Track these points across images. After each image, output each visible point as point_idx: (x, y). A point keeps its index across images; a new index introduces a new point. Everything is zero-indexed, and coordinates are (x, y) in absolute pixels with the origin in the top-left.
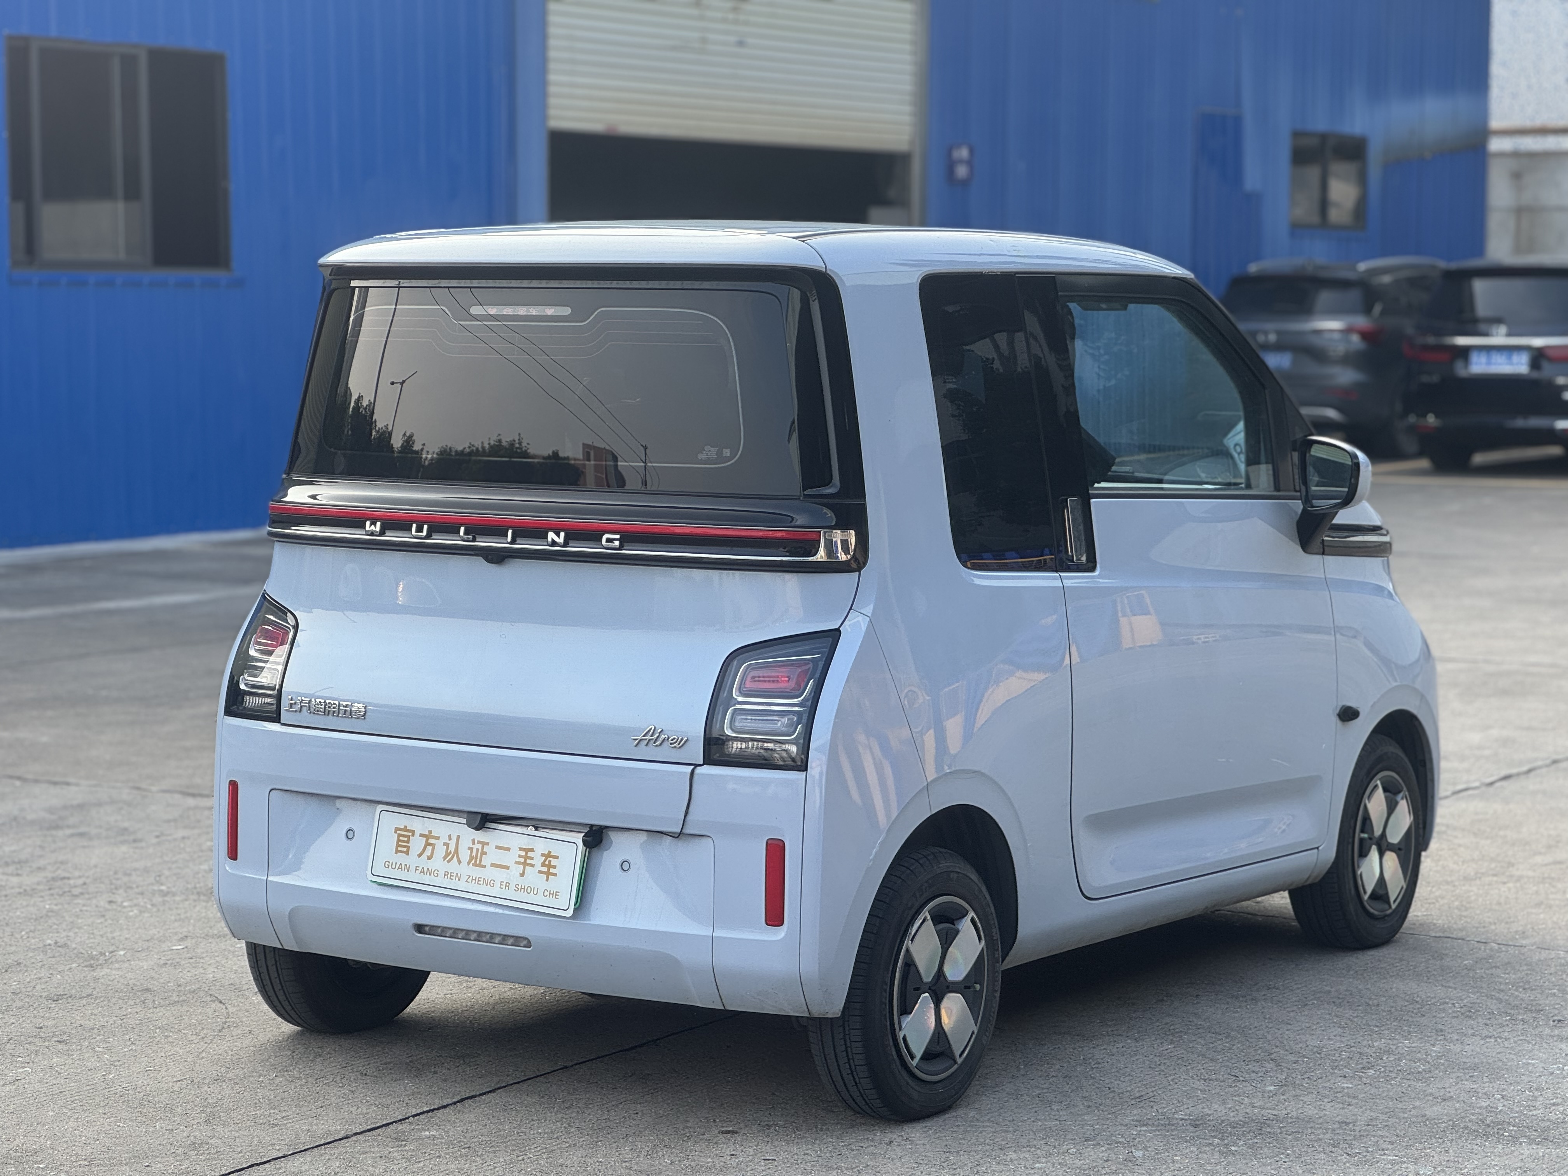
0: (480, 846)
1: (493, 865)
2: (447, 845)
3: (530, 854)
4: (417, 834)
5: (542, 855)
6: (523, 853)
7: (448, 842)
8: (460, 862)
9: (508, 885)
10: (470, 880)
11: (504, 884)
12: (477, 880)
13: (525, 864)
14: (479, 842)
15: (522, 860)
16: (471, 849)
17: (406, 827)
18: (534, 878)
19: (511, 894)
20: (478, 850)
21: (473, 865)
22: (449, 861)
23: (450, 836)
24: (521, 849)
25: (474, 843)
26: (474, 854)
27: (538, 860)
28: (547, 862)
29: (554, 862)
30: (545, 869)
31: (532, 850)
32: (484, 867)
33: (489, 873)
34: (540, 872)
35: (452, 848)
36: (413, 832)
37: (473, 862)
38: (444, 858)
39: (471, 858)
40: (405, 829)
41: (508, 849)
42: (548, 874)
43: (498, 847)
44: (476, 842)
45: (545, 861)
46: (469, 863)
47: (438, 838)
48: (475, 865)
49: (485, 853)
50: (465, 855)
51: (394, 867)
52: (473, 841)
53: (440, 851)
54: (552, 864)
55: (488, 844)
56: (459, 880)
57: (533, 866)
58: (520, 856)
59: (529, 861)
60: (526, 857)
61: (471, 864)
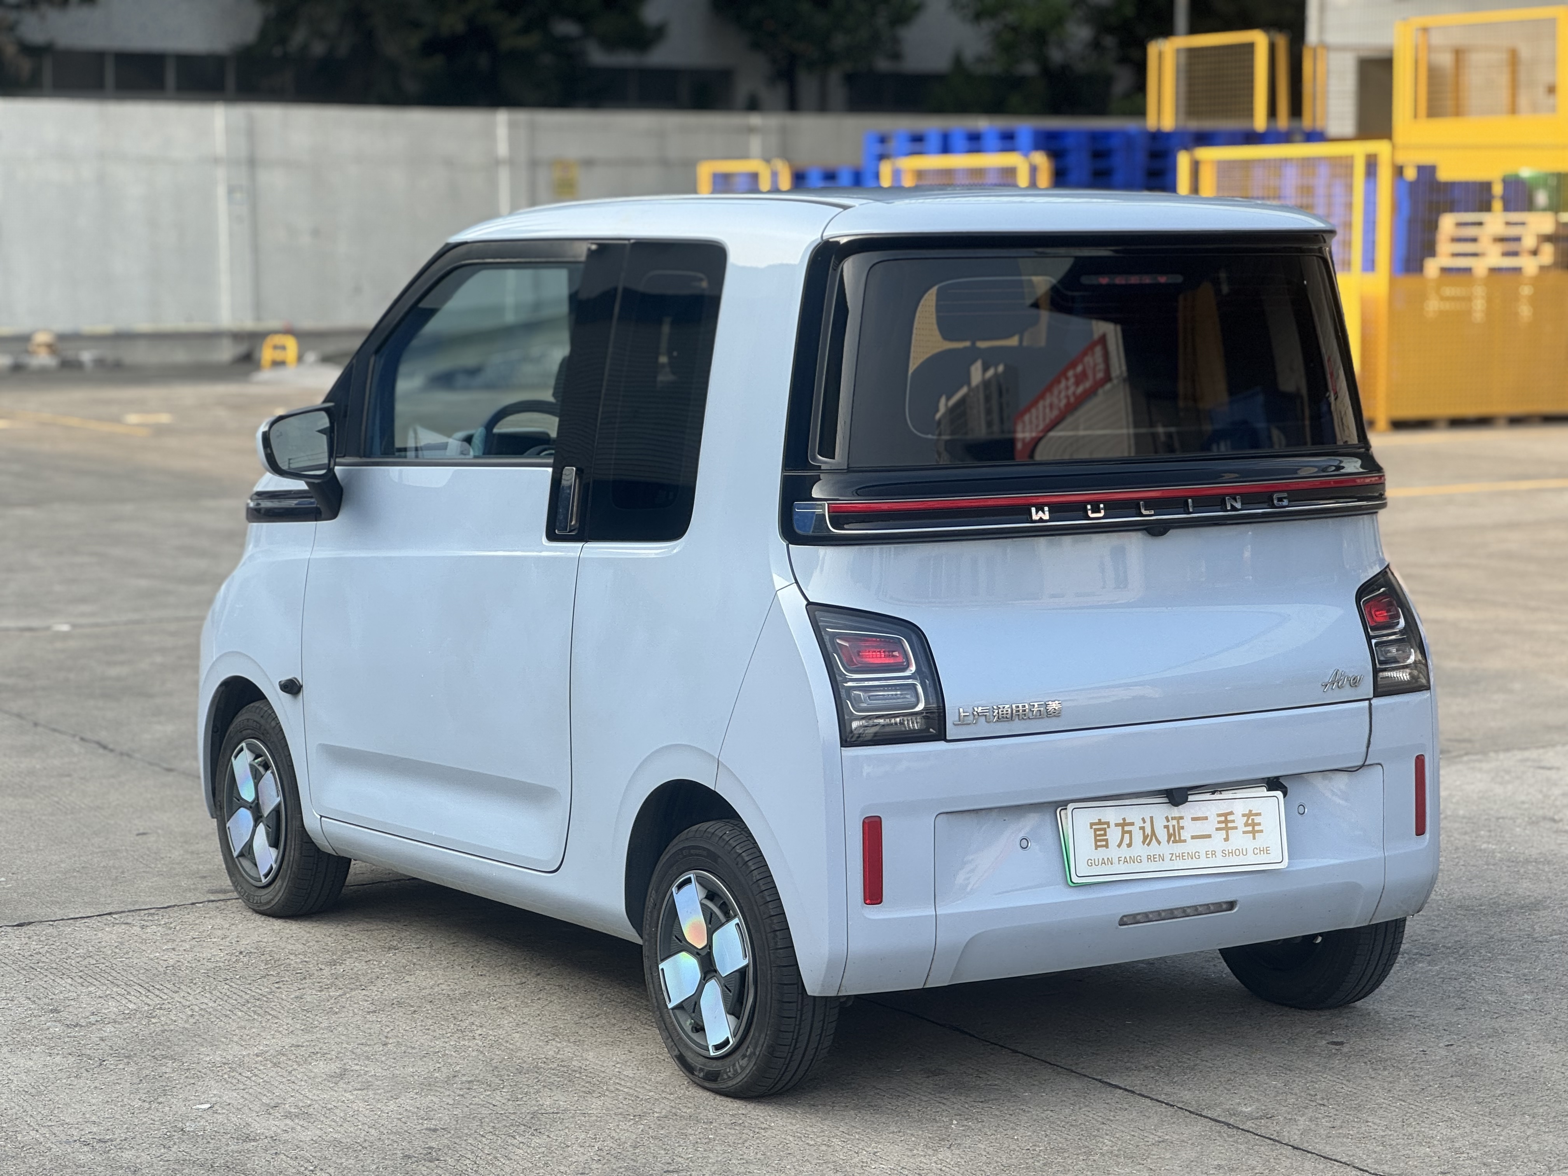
0: (1175, 822)
1: (1193, 837)
2: (1142, 828)
3: (1230, 818)
4: (1112, 824)
5: (1244, 815)
6: (1223, 818)
7: (1143, 825)
8: (1159, 843)
9: (1214, 853)
10: (1174, 858)
11: (1210, 853)
12: (1182, 856)
13: (1227, 829)
14: (1173, 818)
15: (1223, 825)
16: (1167, 827)
17: (1100, 820)
18: (1239, 839)
19: (1220, 861)
20: (1174, 826)
21: (1173, 842)
22: (1148, 845)
23: (1143, 820)
24: (1219, 815)
25: (1168, 821)
26: (1171, 831)
27: (1240, 822)
28: (1250, 821)
29: (1257, 819)
30: (1250, 828)
31: (1231, 813)
32: (1185, 841)
33: (1192, 846)
34: (1244, 832)
35: (1148, 831)
36: (1108, 824)
37: (1172, 839)
38: (1144, 843)
39: (1169, 836)
40: (1100, 822)
41: (1206, 818)
42: (1254, 832)
43: (1194, 819)
44: (1170, 819)
45: (1248, 820)
46: (1168, 842)
47: (1132, 824)
48: (1175, 842)
49: (1183, 828)
50: (1162, 834)
51: (1097, 864)
52: (1167, 818)
53: (1138, 836)
54: (1256, 821)
55: (1182, 818)
56: (1163, 860)
57: (1236, 828)
58: (1219, 822)
59: (1230, 825)
60: (1226, 822)
61: (1171, 842)
